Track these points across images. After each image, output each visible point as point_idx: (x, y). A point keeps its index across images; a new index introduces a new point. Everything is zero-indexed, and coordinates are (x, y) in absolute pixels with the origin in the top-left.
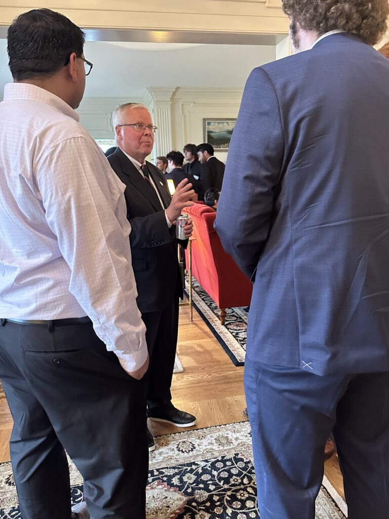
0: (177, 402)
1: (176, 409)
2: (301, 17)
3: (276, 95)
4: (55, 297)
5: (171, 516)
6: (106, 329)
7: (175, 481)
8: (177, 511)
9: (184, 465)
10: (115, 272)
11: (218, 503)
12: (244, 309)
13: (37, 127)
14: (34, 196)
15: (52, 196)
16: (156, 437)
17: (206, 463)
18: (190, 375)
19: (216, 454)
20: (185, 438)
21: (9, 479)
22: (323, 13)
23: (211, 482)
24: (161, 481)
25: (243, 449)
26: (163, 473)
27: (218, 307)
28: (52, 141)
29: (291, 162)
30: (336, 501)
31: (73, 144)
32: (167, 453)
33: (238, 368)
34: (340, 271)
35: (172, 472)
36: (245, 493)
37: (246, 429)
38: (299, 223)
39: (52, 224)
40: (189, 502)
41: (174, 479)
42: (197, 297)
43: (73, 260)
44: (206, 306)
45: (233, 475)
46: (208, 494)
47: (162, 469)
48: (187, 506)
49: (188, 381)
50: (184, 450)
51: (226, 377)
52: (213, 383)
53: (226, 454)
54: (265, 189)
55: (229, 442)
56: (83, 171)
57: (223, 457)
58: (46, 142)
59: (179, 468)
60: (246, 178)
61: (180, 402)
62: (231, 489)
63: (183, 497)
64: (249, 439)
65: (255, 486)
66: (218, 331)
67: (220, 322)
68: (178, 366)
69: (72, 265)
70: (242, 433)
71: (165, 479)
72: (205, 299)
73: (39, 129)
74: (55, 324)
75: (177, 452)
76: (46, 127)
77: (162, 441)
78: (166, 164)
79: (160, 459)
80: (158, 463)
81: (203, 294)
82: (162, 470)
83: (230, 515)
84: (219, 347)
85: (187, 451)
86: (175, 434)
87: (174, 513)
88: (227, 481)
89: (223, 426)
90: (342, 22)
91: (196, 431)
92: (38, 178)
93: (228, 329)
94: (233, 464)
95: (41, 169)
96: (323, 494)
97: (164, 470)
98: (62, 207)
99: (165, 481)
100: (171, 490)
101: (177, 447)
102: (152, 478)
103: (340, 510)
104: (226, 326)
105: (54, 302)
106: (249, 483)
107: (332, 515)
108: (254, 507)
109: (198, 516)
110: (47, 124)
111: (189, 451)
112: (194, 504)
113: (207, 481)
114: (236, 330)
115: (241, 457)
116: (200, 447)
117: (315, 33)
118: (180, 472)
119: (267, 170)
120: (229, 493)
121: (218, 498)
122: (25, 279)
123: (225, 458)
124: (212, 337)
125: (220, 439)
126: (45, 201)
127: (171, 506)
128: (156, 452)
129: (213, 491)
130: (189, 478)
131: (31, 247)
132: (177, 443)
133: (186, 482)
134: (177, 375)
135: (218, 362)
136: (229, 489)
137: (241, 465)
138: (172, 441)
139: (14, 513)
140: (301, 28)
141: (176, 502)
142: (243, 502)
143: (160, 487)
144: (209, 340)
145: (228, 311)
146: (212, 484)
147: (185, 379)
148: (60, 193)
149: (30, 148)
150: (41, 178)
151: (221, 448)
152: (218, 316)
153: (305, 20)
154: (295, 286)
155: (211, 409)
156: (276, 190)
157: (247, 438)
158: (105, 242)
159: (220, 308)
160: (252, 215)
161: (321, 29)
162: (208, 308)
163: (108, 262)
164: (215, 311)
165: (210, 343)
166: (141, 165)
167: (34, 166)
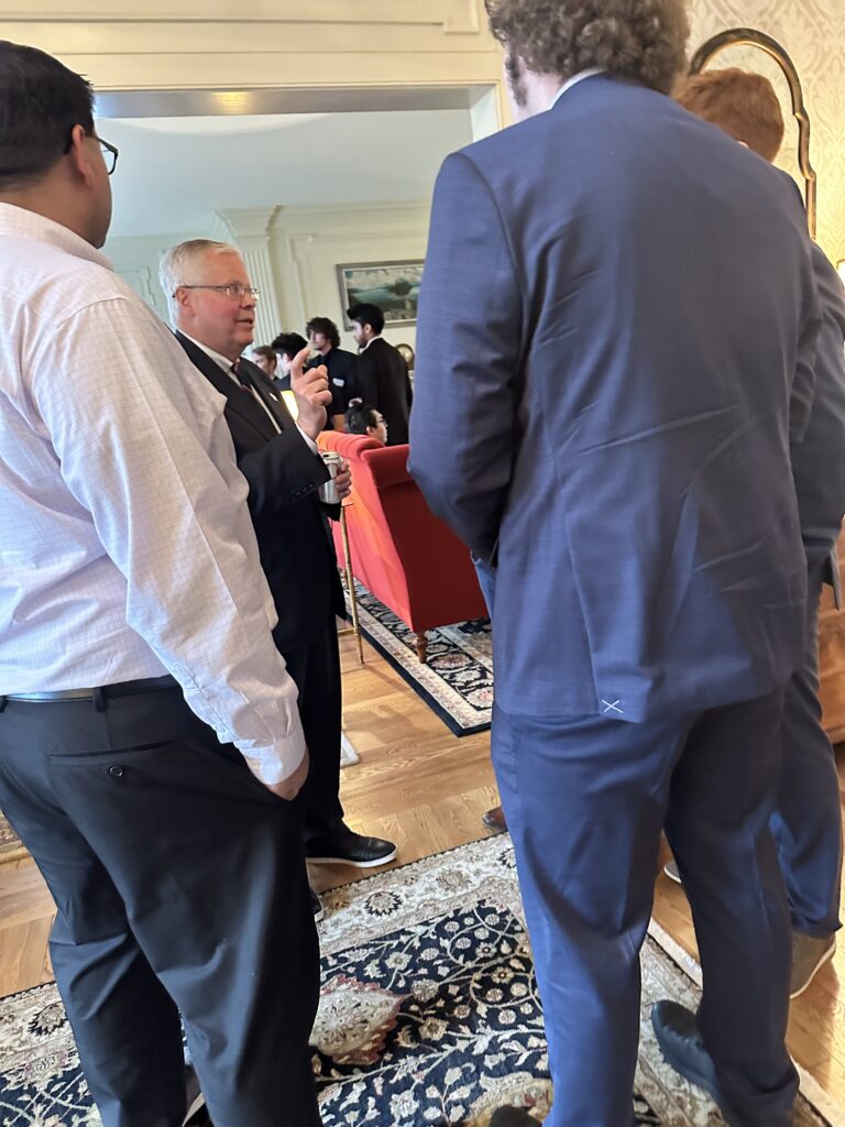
0: (354, 822)
1: (355, 834)
2: (527, 46)
3: (495, 203)
4: (102, 638)
5: (373, 1038)
6: (211, 697)
7: (372, 970)
8: (384, 1027)
9: (384, 938)
10: (219, 573)
11: (460, 998)
12: (460, 628)
13: (21, 286)
14: (33, 433)
15: (69, 425)
16: (322, 894)
17: (426, 928)
18: (373, 766)
19: (443, 908)
20: (380, 887)
21: (37, 1023)
22: (569, 38)
23: (441, 962)
24: (344, 975)
25: (493, 890)
26: (346, 960)
27: (411, 630)
28: (57, 312)
29: (538, 330)
30: (674, 958)
31: (102, 314)
32: (349, 921)
33: (462, 739)
34: (652, 525)
35: (362, 955)
36: (507, 970)
37: (492, 852)
38: (566, 445)
39: (77, 485)
40: (404, 1006)
41: (368, 968)
42: (365, 616)
43: (129, 556)
44: (387, 632)
45: (480, 941)
46: (438, 984)
47: (344, 951)
48: (402, 1014)
49: (370, 779)
50: (380, 910)
51: (441, 761)
52: (418, 775)
53: (462, 905)
54: (496, 387)
55: (465, 882)
56: (130, 368)
57: (456, 912)
58: (45, 314)
59: (375, 946)
60: (458, 369)
61: (359, 821)
62: (480, 968)
63: (391, 998)
64: (500, 870)
65: (525, 956)
66: (416, 676)
67: (417, 658)
68: (347, 751)
69: (126, 568)
70: (486, 861)
71: (351, 970)
72: (382, 618)
73: (27, 288)
74: (107, 694)
75: (367, 916)
76: (41, 284)
77: (335, 901)
78: (273, 362)
79: (337, 933)
80: (333, 942)
81: (377, 608)
82: (342, 955)
83: (485, 1017)
84: (421, 705)
85: (387, 911)
86: (358, 882)
87: (377, 1030)
88: (469, 954)
89: (448, 853)
90: (605, 53)
91: (398, 871)
92: (35, 393)
93: (434, 669)
94: (477, 921)
95: (39, 373)
96: (651, 949)
97: (346, 955)
98: (94, 447)
99: (352, 975)
100: (367, 989)
101: (367, 907)
102: (326, 972)
103: (683, 972)
104: (429, 664)
105: (101, 649)
106: (513, 952)
107: (671, 984)
108: (528, 994)
109: (425, 1029)
110: (44, 277)
111: (391, 910)
112: (414, 1008)
113: (433, 961)
114: (450, 669)
115: (490, 906)
116: (410, 899)
117: (555, 78)
118: (379, 952)
119: (495, 349)
120: (477, 976)
121: (458, 988)
122: (36, 608)
123: (461, 912)
124: (406, 689)
125: (447, 878)
126: (56, 439)
127: (370, 1019)
128: (327, 922)
129: (445, 978)
130: (398, 962)
131: (41, 541)
132: (366, 899)
133: (393, 970)
134: (347, 769)
135: (423, 734)
136: (476, 969)
137: (493, 919)
138: (354, 896)
139: (57, 1087)
140: (529, 69)
141: (379, 1010)
142: (506, 988)
143: (344, 986)
144: (401, 694)
145: (431, 635)
146: (443, 965)
147: (364, 776)
148: (85, 420)
149: (12, 330)
150: (42, 391)
151: (451, 894)
152: (412, 648)
153: (535, 53)
154: (573, 564)
155: (422, 825)
156: (516, 387)
157: (497, 868)
158: (192, 513)
159: (415, 631)
160: (477, 439)
161: (567, 70)
162: (391, 635)
163: (203, 556)
164: (405, 639)
165: (404, 700)
166: (231, 364)
167: (24, 366)
